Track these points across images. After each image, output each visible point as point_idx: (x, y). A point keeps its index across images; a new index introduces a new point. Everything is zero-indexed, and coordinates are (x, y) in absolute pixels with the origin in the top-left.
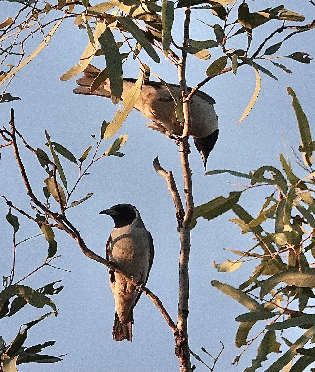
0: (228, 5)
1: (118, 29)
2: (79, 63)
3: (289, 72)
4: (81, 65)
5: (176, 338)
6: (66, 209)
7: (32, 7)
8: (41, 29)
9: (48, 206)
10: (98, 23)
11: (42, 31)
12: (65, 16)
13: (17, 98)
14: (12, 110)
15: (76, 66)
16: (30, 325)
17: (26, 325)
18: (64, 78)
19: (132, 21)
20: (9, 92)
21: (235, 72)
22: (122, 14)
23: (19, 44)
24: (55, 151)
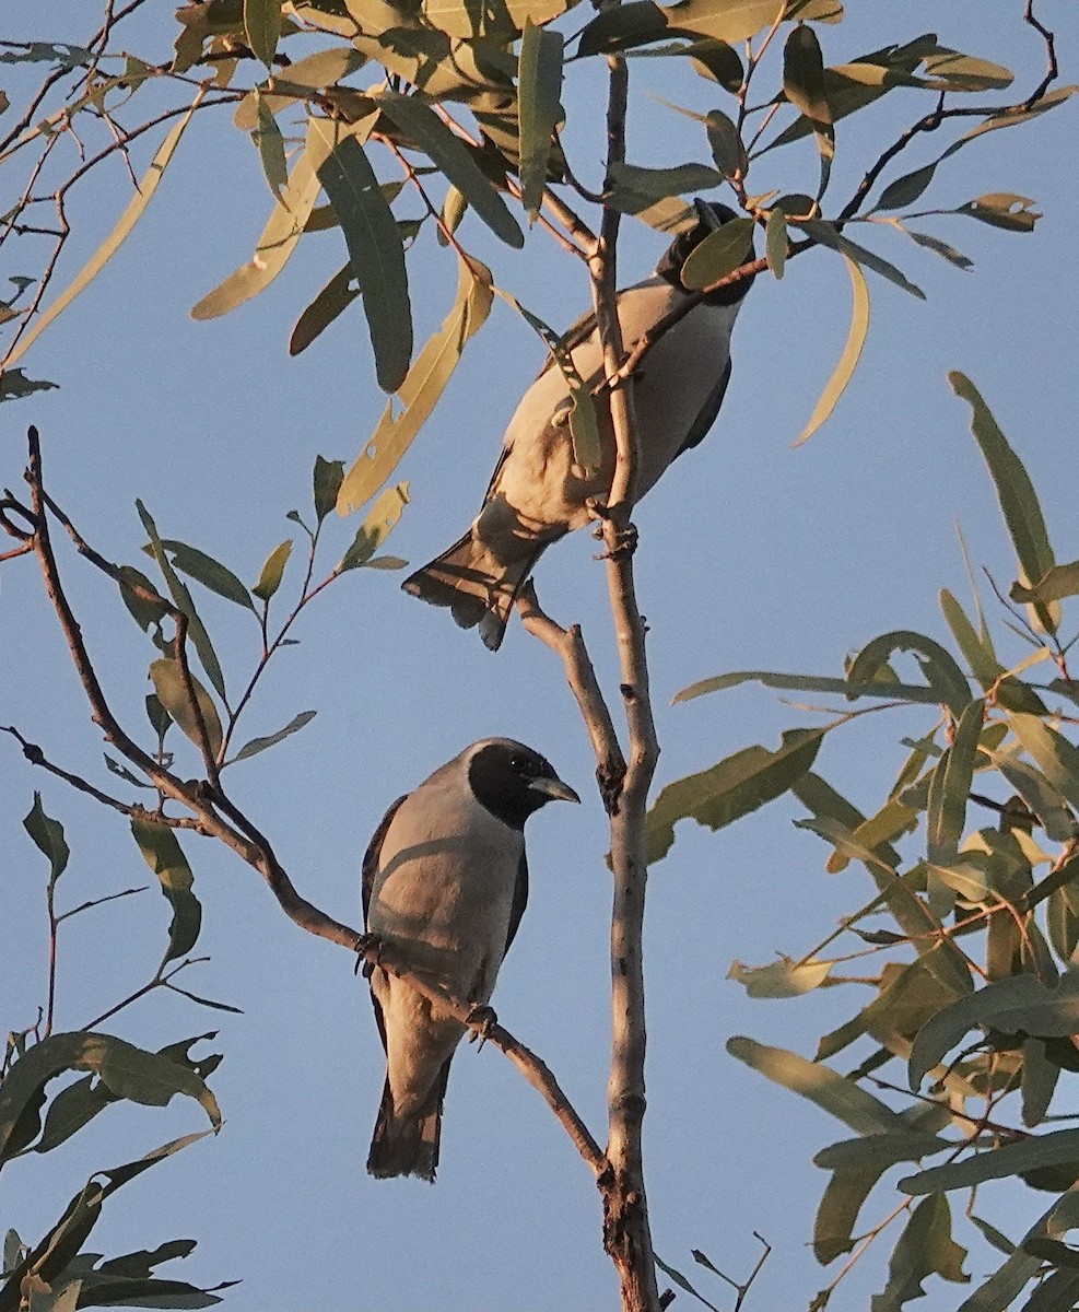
0: (749, 40)
1: (384, 138)
2: (256, 260)
3: (963, 262)
4: (262, 265)
5: (606, 1196)
6: (222, 765)
7: (86, 67)
9: (165, 761)
10: (312, 122)
12: (197, 100)
13: (46, 386)
14: (33, 434)
15: (245, 268)
16: (121, 1176)
17: (106, 1174)
18: (205, 309)
19: (432, 111)
20: (20, 366)
21: (780, 274)
22: (396, 87)
23: (50, 198)
24: (177, 571)
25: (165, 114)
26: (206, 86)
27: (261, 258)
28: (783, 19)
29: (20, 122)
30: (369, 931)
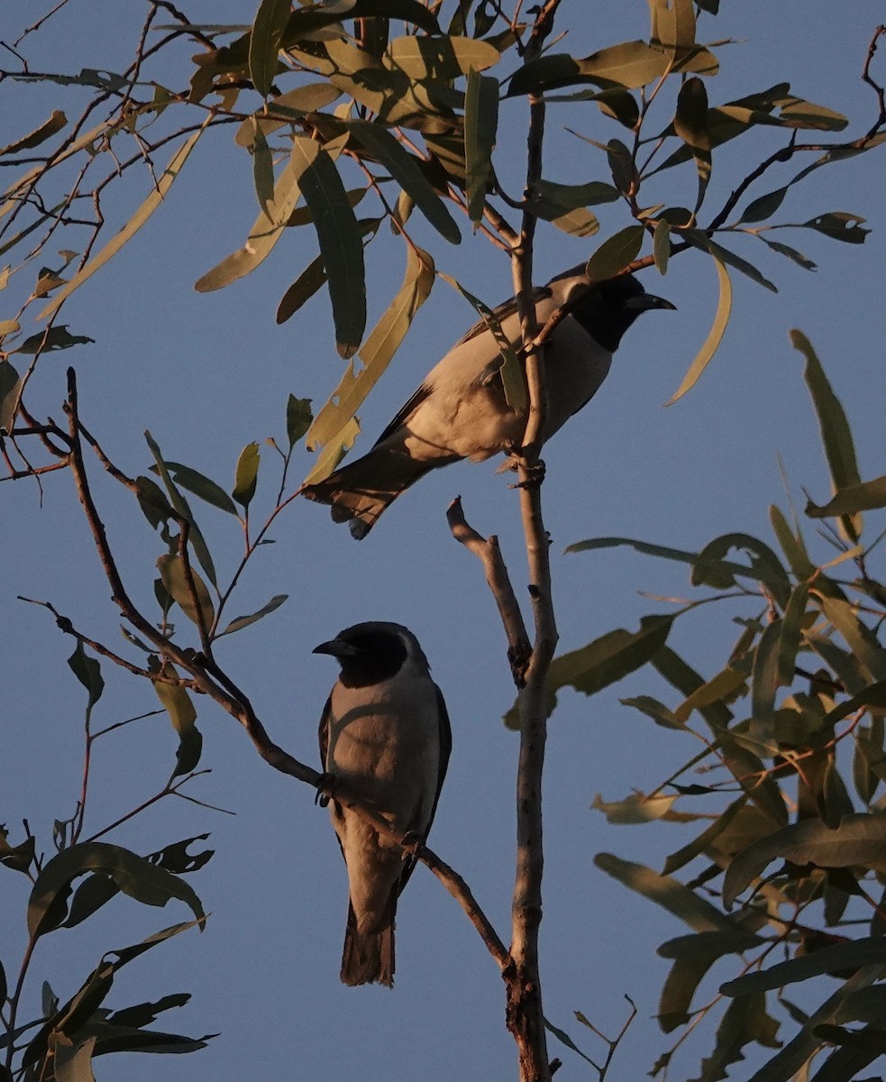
0: (643, 87)
1: (352, 154)
2: (247, 246)
3: (809, 265)
4: (252, 251)
5: (509, 985)
6: (214, 638)
7: (122, 95)
8: (145, 156)
9: (168, 631)
10: (296, 138)
11: (148, 160)
12: (207, 120)
13: (84, 340)
14: (71, 373)
15: (238, 253)
16: (127, 955)
17: (116, 953)
18: (205, 284)
19: (390, 134)
20: (63, 324)
21: (663, 270)
22: (363, 114)
23: (89, 195)
24: (177, 485)
25: (181, 130)
26: (215, 111)
27: (251, 246)
28: (671, 71)
29: (68, 137)
30: (327, 771)
